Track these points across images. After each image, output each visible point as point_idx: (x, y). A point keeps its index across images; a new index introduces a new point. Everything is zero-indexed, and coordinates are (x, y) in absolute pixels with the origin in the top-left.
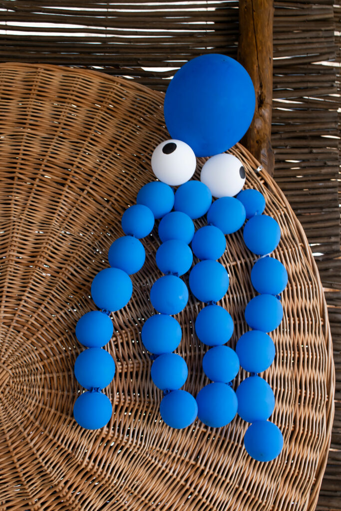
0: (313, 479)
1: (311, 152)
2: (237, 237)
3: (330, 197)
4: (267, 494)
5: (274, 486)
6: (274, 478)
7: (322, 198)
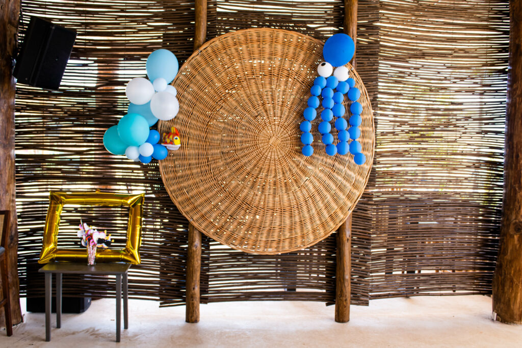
0: (367, 174)
1: (369, 60)
2: (346, 95)
3: (375, 77)
4: (353, 178)
5: (355, 176)
6: (355, 173)
7: (373, 77)
